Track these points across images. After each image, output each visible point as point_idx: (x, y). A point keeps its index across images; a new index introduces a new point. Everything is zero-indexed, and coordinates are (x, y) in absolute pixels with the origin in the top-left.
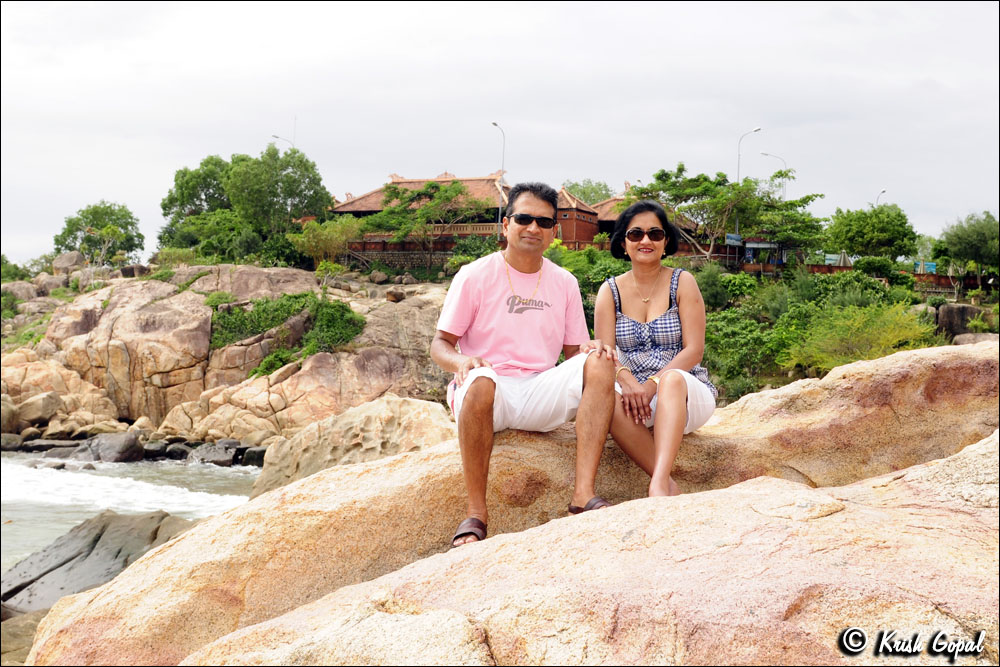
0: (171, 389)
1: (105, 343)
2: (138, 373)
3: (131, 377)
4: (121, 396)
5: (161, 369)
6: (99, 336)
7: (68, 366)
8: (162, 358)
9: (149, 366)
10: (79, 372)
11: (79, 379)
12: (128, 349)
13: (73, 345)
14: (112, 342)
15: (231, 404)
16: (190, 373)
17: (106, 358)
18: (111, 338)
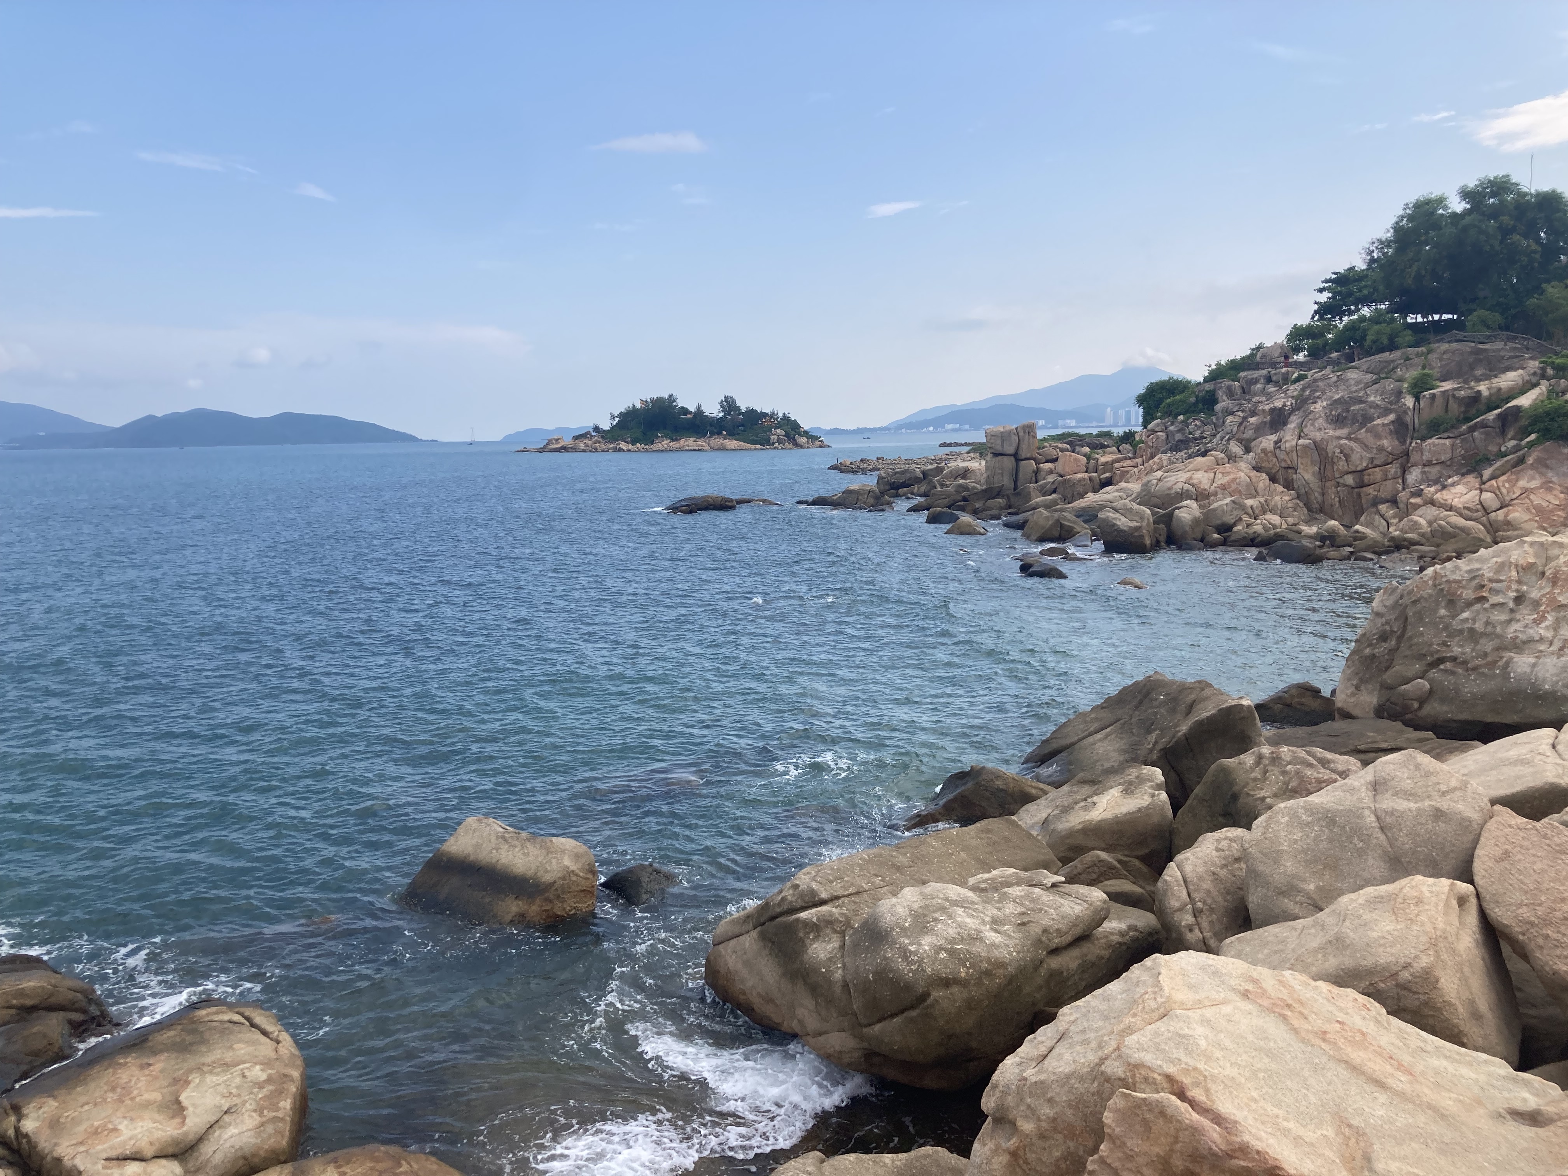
0: (1364, 489)
1: (1294, 443)
2: (1329, 473)
3: (1322, 477)
4: (1312, 497)
5: (1353, 468)
6: (1289, 436)
7: (1257, 469)
8: (1355, 457)
9: (1342, 465)
10: (1268, 474)
11: (1267, 482)
12: (1318, 447)
13: (1263, 445)
14: (1301, 442)
15: (1434, 505)
16: (1387, 471)
17: (1295, 458)
18: (1300, 437)
